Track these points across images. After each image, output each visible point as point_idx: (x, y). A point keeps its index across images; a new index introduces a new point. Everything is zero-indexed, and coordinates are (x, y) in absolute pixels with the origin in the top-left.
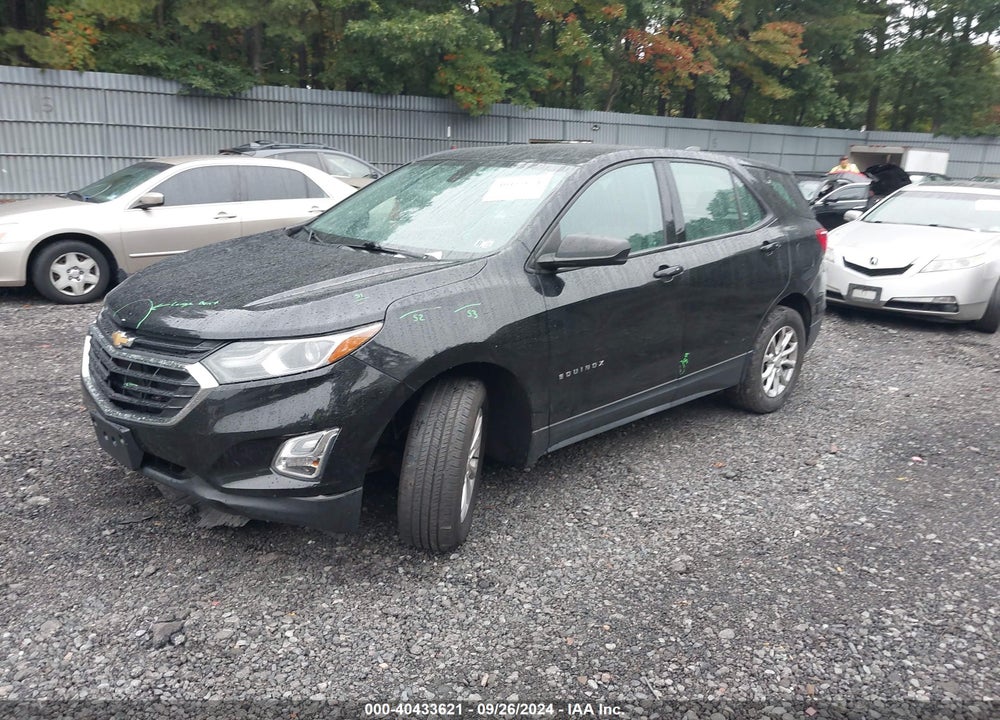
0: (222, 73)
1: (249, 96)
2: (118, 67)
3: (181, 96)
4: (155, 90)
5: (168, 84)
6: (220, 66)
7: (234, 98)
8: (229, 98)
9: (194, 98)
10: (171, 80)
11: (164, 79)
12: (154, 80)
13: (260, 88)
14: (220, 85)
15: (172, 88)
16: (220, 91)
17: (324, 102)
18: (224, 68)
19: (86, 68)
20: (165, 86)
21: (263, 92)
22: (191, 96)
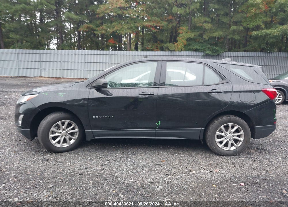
0: (215, 49)
1: (223, 55)
2: (190, 50)
3: (203, 56)
4: (197, 55)
5: (201, 53)
6: (214, 47)
7: (219, 56)
8: (217, 56)
9: (207, 57)
10: (202, 52)
11: (200, 52)
12: (198, 52)
13: (226, 53)
14: (214, 52)
15: (201, 54)
16: (214, 54)
17: (247, 56)
18: (215, 48)
19: (182, 50)
20: (200, 54)
21: (227, 54)
22: (206, 56)
